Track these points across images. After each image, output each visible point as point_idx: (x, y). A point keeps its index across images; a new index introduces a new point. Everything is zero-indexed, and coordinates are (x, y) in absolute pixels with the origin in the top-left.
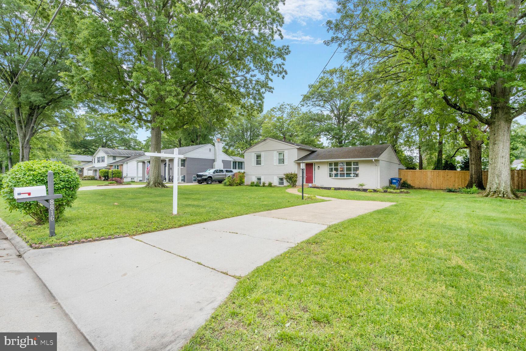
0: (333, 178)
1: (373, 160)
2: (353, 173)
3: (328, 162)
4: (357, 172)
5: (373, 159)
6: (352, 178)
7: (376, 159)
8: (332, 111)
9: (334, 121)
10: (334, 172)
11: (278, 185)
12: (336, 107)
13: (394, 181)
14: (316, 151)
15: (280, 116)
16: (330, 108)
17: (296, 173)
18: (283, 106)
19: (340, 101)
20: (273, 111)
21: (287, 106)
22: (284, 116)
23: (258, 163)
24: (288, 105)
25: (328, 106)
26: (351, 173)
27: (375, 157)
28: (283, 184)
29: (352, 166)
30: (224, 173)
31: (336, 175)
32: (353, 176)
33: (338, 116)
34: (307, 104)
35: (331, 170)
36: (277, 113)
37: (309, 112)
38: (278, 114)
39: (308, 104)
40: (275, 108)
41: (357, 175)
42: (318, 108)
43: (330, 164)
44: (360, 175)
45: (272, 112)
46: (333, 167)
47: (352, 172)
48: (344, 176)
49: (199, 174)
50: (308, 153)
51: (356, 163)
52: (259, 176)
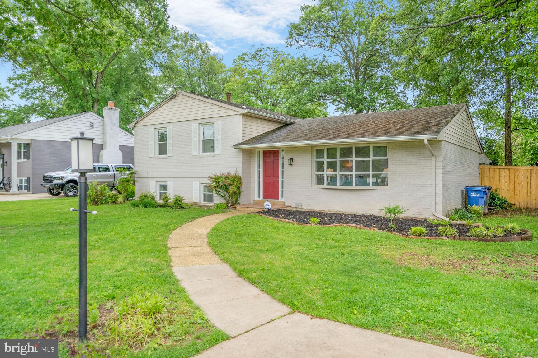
0: (326, 186)
1: (426, 142)
2: (374, 176)
3: (312, 147)
4: (383, 173)
5: (426, 138)
6: (371, 187)
7: (434, 136)
8: (346, 58)
9: (348, 74)
10: (328, 173)
11: (202, 203)
12: (351, 49)
13: (474, 194)
14: (292, 123)
15: (256, 68)
16: (341, 51)
17: (240, 173)
18: (261, 51)
19: (359, 38)
20: (243, 59)
21: (268, 52)
22: (263, 69)
23: (163, 150)
24: (270, 49)
25: (338, 48)
26: (368, 176)
27: (430, 132)
28: (212, 201)
29: (371, 158)
30: (111, 173)
31: (333, 180)
32: (373, 184)
33: (355, 67)
34: (298, 42)
35: (320, 166)
36: (250, 63)
37: (302, 59)
38: (253, 65)
39: (300, 43)
40: (246, 55)
41: (383, 182)
42: (319, 50)
43: (319, 152)
44: (390, 180)
45: (241, 62)
46: (325, 159)
47: (371, 173)
48: (351, 183)
49: (47, 174)
50: (273, 126)
51: (381, 149)
52: (162, 181)
